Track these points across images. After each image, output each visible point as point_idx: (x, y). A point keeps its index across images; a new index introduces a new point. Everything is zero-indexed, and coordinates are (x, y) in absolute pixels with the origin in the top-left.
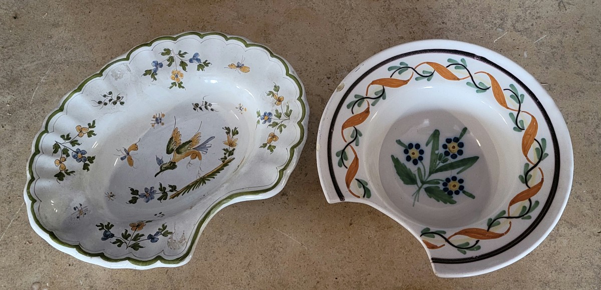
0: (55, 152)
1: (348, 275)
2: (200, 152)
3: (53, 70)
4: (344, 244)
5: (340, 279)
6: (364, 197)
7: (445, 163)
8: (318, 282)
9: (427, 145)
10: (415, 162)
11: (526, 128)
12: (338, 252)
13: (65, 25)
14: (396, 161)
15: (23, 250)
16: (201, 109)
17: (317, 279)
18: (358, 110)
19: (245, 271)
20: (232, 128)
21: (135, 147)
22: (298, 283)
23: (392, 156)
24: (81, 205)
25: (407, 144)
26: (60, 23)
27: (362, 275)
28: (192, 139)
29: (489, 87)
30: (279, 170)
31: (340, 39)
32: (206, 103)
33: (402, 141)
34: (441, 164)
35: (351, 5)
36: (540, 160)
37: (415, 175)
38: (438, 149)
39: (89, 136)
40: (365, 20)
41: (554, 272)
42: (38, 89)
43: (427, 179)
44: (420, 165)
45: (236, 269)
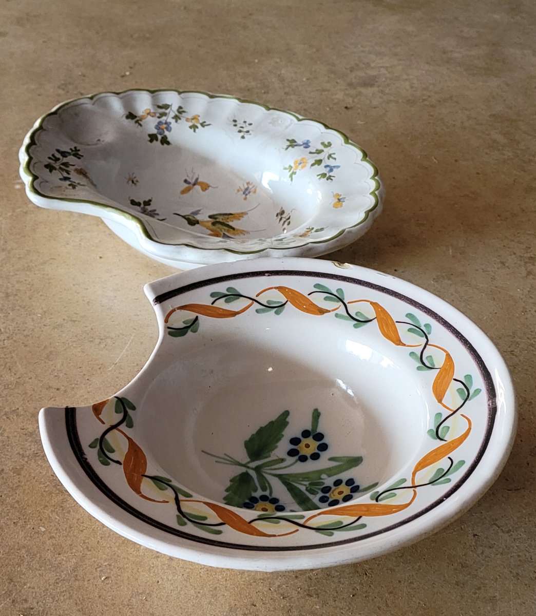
0: (159, 107)
6: (169, 328)
7: (307, 493)
9: (331, 459)
10: (292, 453)
14: (282, 421)
16: (281, 219)
18: (319, 300)
21: (205, 187)
23: (287, 413)
25: (319, 430)
29: (445, 439)
32: (289, 218)
33: (321, 420)
34: (303, 488)
37: (270, 456)
38: (329, 476)
39: (191, 127)
43: (267, 473)
44: (290, 460)
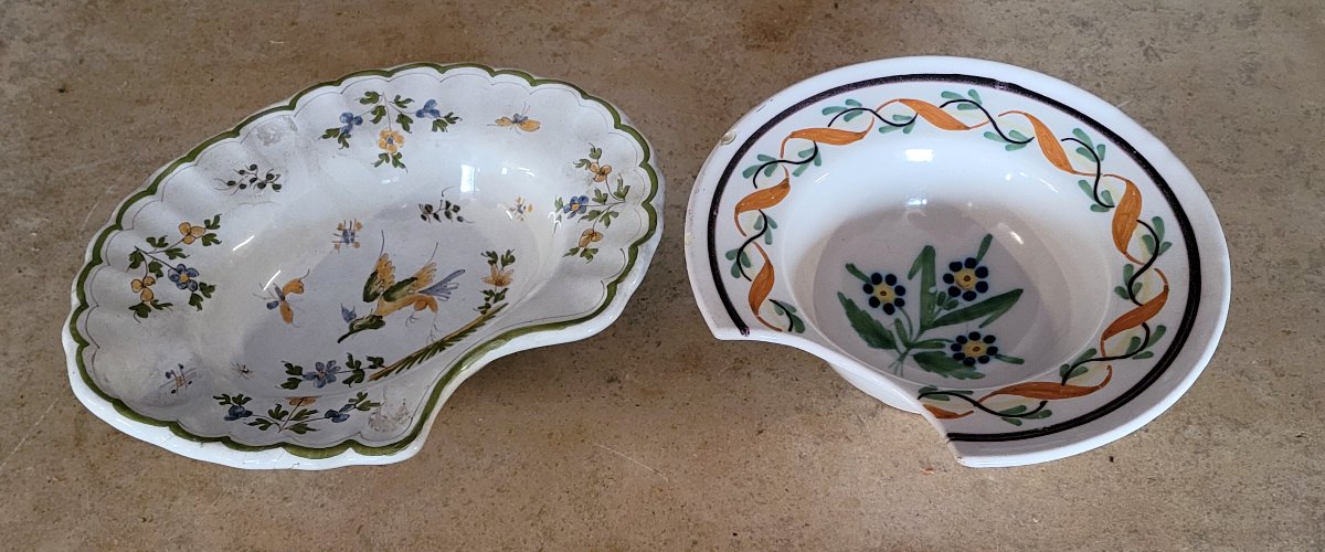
0: (134, 265)
1: (761, 528)
2: (435, 297)
3: (131, 175)
4: (748, 469)
5: (744, 536)
6: (790, 330)
7: (952, 310)
8: (695, 543)
9: (911, 276)
10: (889, 309)
11: (1117, 202)
12: (735, 484)
13: (162, 101)
14: (849, 306)
15: (44, 493)
16: (436, 217)
17: (693, 537)
18: (766, 182)
19: (532, 525)
20: (501, 252)
21: (298, 286)
22: (650, 545)
23: (840, 295)
24: (182, 367)
25: (869, 275)
26: (151, 98)
27: (791, 527)
28: (419, 274)
29: (1030, 137)
30: (606, 284)
31: (716, 114)
32: (448, 204)
33: (859, 267)
34: (944, 312)
35: (733, 59)
36: (1155, 255)
37: (890, 332)
38: (934, 284)
39: (206, 243)
40: (763, 84)
41: (1214, 512)
42: (100, 205)
43: (917, 338)
44: (898, 313)
45: (513, 521)
